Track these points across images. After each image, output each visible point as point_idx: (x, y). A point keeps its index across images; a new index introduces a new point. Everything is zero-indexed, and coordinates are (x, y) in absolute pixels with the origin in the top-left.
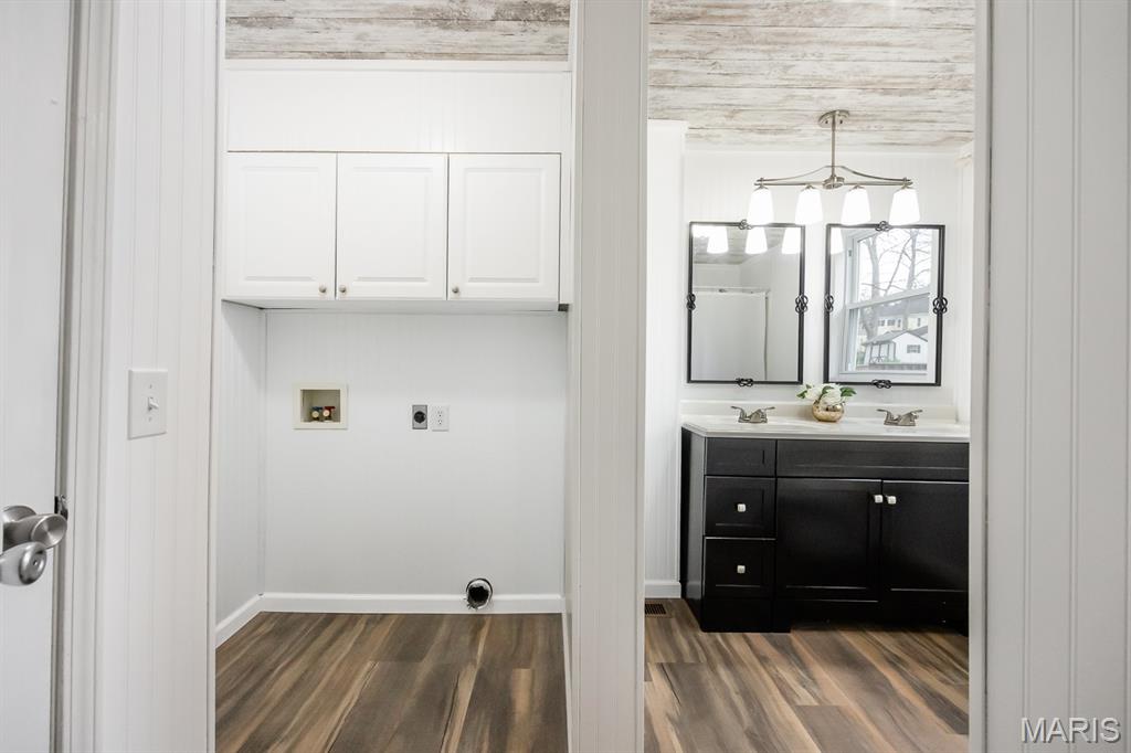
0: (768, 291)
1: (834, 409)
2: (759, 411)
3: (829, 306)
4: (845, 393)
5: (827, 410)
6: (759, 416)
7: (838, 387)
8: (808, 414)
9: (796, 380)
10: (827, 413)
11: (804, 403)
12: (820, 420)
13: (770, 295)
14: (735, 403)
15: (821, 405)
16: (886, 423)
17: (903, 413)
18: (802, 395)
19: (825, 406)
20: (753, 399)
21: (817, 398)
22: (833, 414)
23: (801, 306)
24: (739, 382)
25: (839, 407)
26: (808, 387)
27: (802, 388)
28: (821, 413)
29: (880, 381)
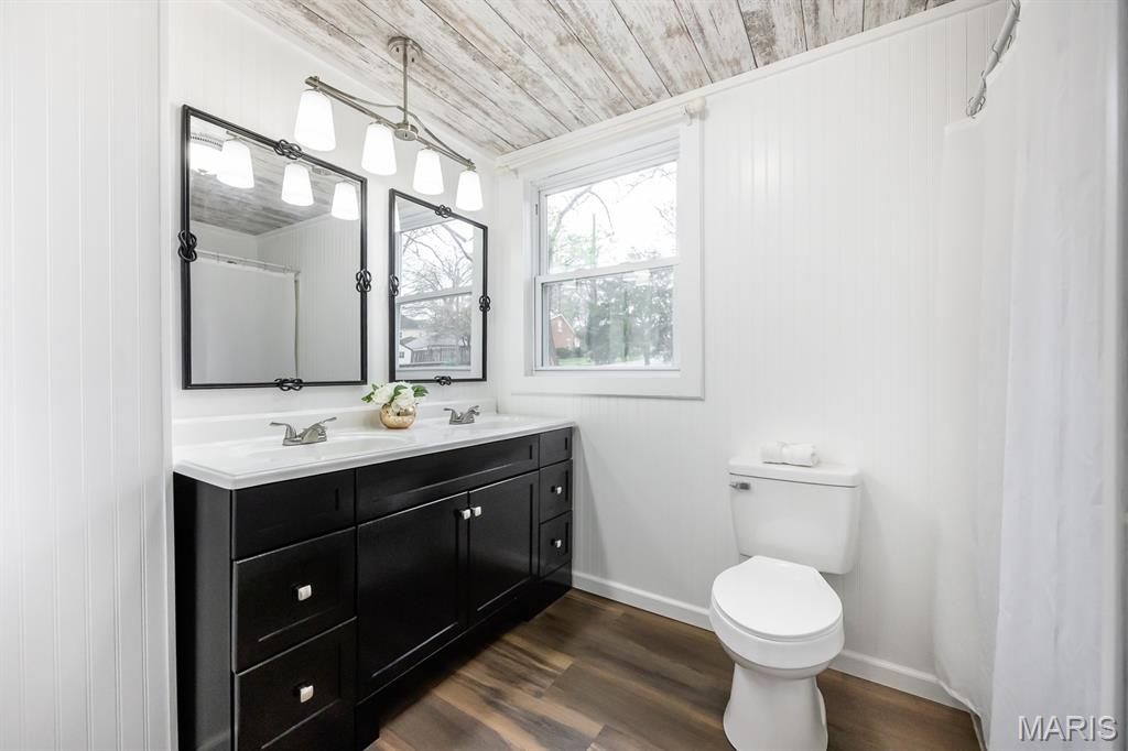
0: (297, 273)
1: (407, 413)
2: (317, 425)
3: (393, 290)
4: (418, 392)
5: (398, 414)
6: (316, 433)
7: (410, 386)
8: (376, 422)
9: (359, 379)
10: (400, 418)
11: (371, 407)
12: (390, 428)
13: (300, 278)
14: (276, 417)
15: (394, 409)
16: (451, 422)
17: (465, 411)
18: (369, 398)
19: (397, 410)
20: (304, 408)
21: (387, 401)
22: (406, 419)
23: (364, 285)
24: (281, 384)
25: (411, 410)
26: (375, 387)
27: (367, 389)
28: (392, 419)
29: (443, 378)
